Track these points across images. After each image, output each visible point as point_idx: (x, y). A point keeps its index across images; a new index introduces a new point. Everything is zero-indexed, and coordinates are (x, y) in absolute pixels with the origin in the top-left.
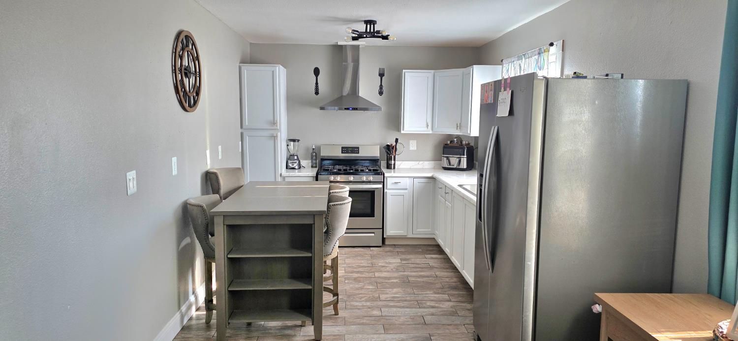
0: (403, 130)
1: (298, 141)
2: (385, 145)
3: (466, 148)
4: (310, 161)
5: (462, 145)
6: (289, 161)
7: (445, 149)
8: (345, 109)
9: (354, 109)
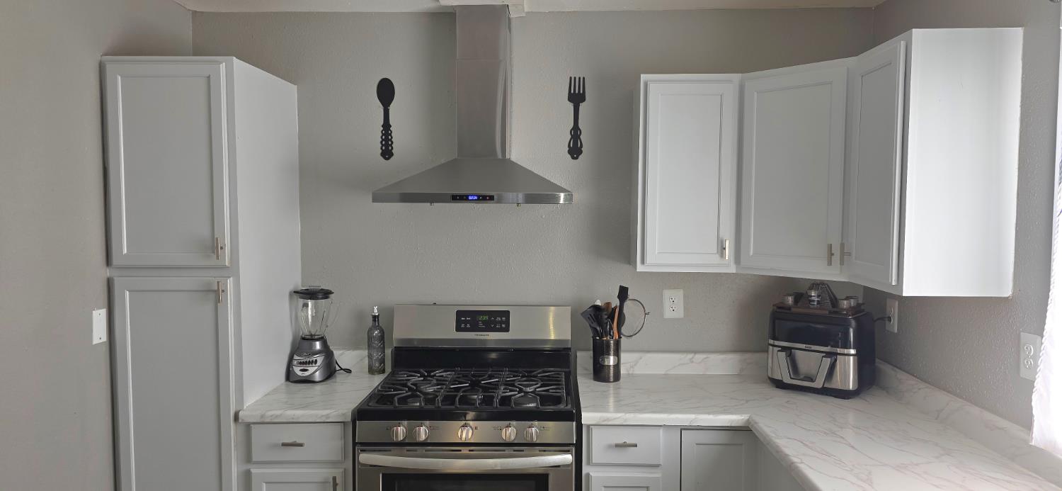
0: (643, 262)
1: (326, 294)
2: (586, 307)
3: (853, 323)
4: (366, 353)
5: (836, 312)
6: (296, 357)
7: (777, 321)
8: (458, 198)
9: (484, 198)
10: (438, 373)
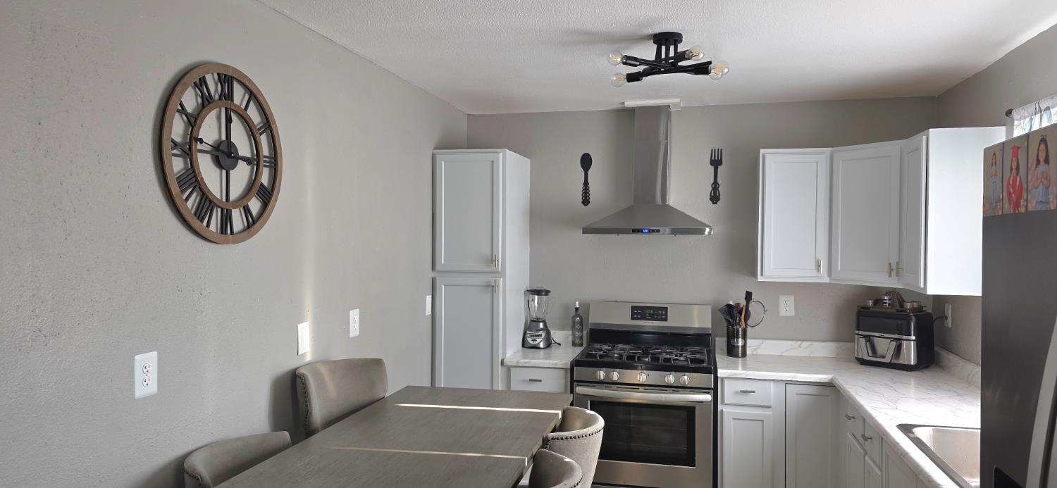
0: (762, 274)
1: (547, 292)
2: (722, 305)
3: (914, 318)
4: (571, 332)
5: (902, 311)
6: (528, 332)
7: (861, 318)
8: (634, 231)
9: (651, 231)
10: (620, 346)
